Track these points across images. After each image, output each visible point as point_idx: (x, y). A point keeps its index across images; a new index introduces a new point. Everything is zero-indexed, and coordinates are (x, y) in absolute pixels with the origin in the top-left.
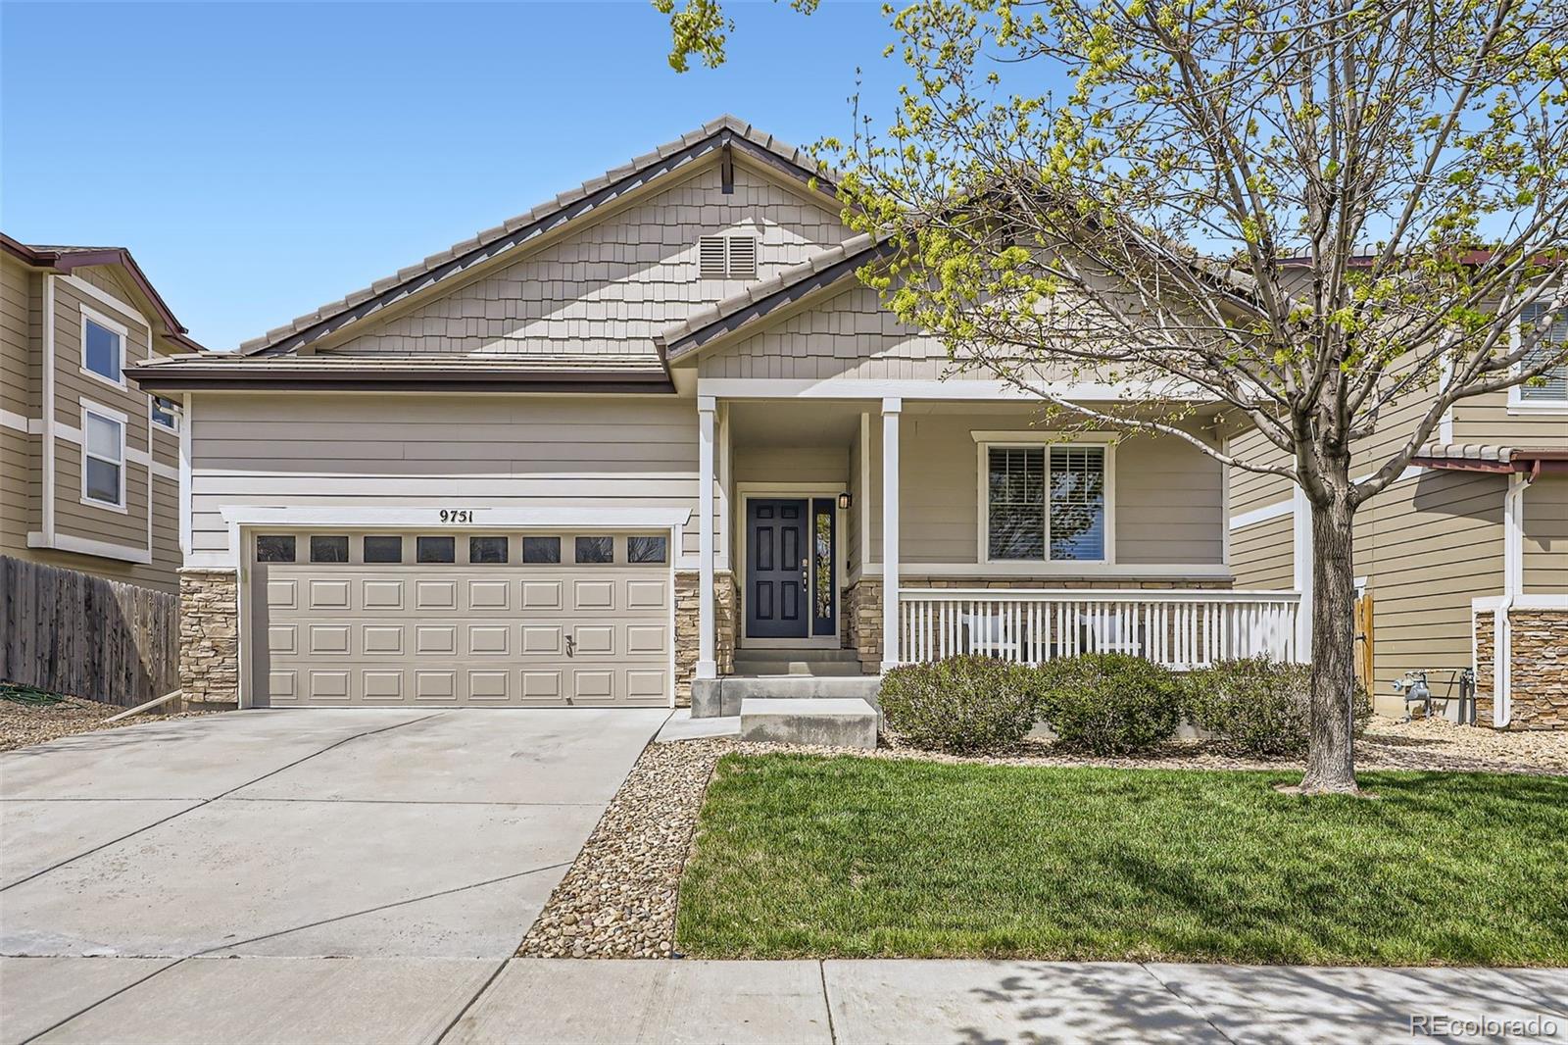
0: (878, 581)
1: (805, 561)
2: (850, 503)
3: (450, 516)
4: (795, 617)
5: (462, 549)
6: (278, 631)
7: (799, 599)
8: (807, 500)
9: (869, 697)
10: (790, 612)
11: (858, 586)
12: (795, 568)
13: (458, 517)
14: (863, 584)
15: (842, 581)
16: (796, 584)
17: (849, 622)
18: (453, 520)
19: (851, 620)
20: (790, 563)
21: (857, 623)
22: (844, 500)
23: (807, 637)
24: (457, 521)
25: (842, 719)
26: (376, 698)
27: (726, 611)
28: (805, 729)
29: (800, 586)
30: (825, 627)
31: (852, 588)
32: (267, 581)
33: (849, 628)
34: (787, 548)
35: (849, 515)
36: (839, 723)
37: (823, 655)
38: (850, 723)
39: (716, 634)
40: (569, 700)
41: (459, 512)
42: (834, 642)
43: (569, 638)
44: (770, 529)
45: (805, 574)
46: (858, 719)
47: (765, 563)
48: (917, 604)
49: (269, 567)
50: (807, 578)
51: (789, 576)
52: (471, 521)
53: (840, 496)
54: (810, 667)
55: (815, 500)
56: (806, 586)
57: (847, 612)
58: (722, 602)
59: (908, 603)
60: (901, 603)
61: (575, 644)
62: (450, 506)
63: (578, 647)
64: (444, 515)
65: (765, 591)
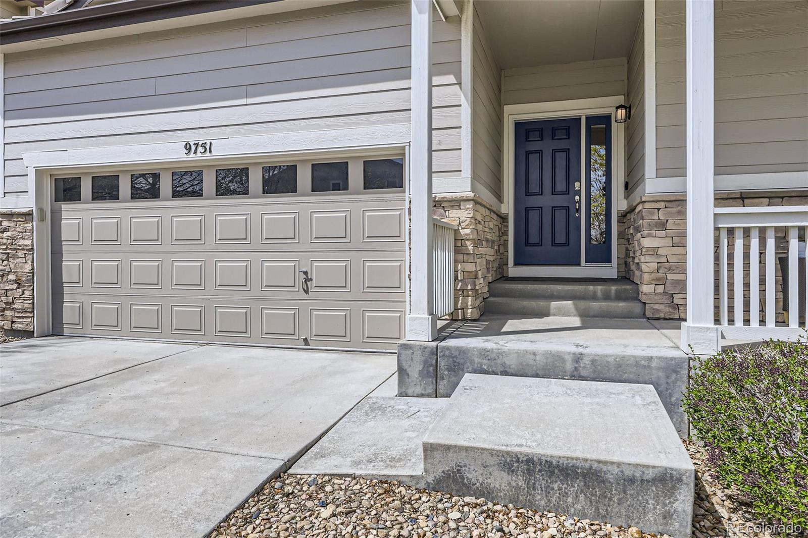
0: (678, 202)
1: (577, 184)
2: (629, 116)
3: (193, 148)
4: (567, 244)
5: (209, 183)
6: (69, 264)
7: (571, 225)
8: (579, 120)
9: (663, 381)
10: (560, 238)
11: (640, 208)
12: (567, 192)
13: (200, 149)
14: (647, 205)
15: (619, 203)
16: (567, 208)
17: (627, 250)
18: (195, 152)
19: (630, 248)
20: (561, 186)
21: (638, 254)
22: (621, 113)
23: (579, 265)
24: (199, 154)
25: (616, 470)
26: (142, 331)
27: (468, 243)
28: (541, 481)
29: (572, 210)
30: (600, 254)
31: (632, 210)
32: (61, 220)
33: (627, 256)
34: (557, 170)
35: (627, 129)
36: (609, 476)
37: (595, 292)
38: (632, 480)
39: (456, 271)
40: (305, 340)
41: (200, 144)
42: (610, 271)
43: (306, 273)
44: (540, 152)
45: (577, 198)
46: (650, 474)
47: (534, 188)
48: (747, 232)
49: (63, 206)
50: (579, 202)
51: (559, 200)
52: (210, 152)
53: (617, 108)
54: (577, 308)
55: (588, 118)
56: (578, 211)
57: (626, 239)
58: (463, 232)
59: (731, 232)
60: (717, 229)
61: (311, 280)
62: (192, 137)
63: (314, 283)
64: (188, 147)
65: (534, 216)
